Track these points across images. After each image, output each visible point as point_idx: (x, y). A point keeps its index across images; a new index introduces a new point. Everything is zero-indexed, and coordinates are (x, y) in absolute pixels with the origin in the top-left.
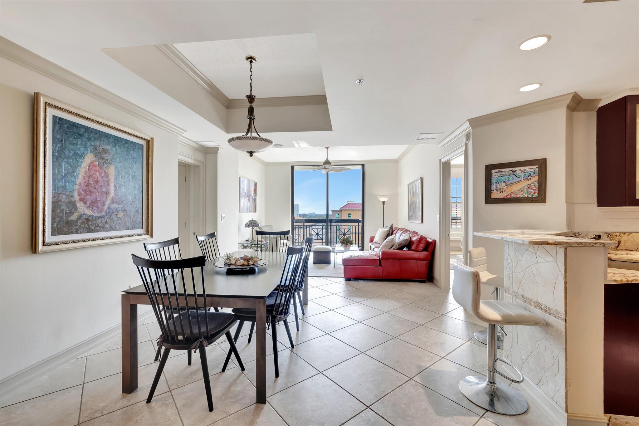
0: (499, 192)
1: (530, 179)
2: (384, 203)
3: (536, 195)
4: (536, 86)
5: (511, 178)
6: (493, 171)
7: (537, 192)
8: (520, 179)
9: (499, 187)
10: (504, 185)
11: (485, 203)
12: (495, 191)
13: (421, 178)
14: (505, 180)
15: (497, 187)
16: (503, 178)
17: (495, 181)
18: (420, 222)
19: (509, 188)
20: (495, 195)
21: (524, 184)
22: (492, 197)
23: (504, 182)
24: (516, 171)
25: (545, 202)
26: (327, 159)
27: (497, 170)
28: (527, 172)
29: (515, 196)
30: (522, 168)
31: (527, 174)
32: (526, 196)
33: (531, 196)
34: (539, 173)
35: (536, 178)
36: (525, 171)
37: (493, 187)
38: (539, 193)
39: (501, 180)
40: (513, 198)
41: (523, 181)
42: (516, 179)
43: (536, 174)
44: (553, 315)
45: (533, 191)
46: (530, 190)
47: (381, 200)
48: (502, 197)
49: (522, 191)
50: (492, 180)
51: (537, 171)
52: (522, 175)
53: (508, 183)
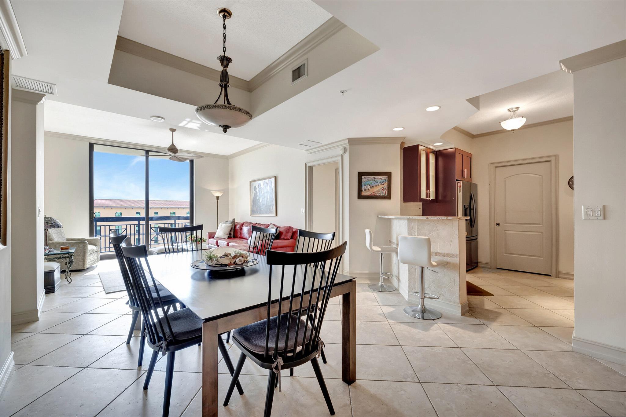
0: (366, 192)
1: (383, 184)
2: (218, 198)
3: (386, 194)
4: (402, 129)
5: (373, 183)
6: (363, 177)
7: (387, 192)
8: (378, 184)
9: (366, 188)
10: (369, 187)
11: (358, 199)
12: (364, 190)
13: (275, 176)
14: (369, 184)
15: (365, 188)
16: (369, 182)
17: (364, 184)
18: (274, 215)
19: (371, 190)
20: (364, 193)
21: (380, 187)
22: (362, 195)
23: (369, 185)
24: (376, 178)
25: (391, 199)
26: (173, 145)
27: (365, 177)
28: (382, 180)
29: (376, 195)
30: (379, 177)
31: (382, 181)
32: (381, 195)
33: (384, 195)
34: (388, 181)
35: (386, 184)
36: (381, 179)
37: (363, 188)
38: (388, 193)
39: (367, 184)
40: (374, 196)
41: (379, 185)
42: (376, 184)
43: (387, 182)
44: (450, 257)
45: (385, 192)
46: (383, 191)
47: (214, 195)
48: (368, 195)
49: (379, 192)
50: (362, 183)
51: (387, 180)
52: (379, 181)
53: (372, 185)
